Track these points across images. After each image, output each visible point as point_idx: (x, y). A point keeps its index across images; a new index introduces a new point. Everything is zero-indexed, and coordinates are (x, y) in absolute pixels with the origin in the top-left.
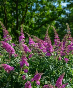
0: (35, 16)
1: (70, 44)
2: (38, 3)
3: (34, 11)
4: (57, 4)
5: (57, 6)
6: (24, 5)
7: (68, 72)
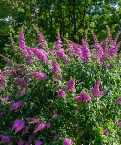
0: (94, 20)
1: (111, 48)
2: (97, 6)
3: (94, 14)
4: (118, 7)
5: (118, 8)
6: (82, 8)
7: (109, 78)
